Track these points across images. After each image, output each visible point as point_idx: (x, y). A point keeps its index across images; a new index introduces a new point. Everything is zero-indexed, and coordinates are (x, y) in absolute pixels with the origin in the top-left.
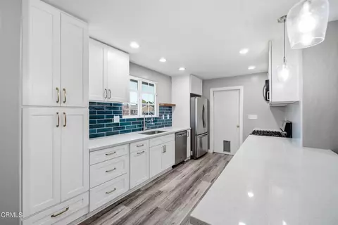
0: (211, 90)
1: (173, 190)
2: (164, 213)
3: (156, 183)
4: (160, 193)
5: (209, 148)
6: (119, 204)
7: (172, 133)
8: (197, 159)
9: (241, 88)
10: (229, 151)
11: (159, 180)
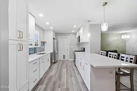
0: (59, 37)
1: (56, 74)
2: (59, 82)
3: (47, 74)
4: (51, 77)
5: (58, 59)
6: (37, 86)
7: (49, 54)
8: (56, 63)
9: (69, 37)
10: (65, 59)
11: (47, 73)
